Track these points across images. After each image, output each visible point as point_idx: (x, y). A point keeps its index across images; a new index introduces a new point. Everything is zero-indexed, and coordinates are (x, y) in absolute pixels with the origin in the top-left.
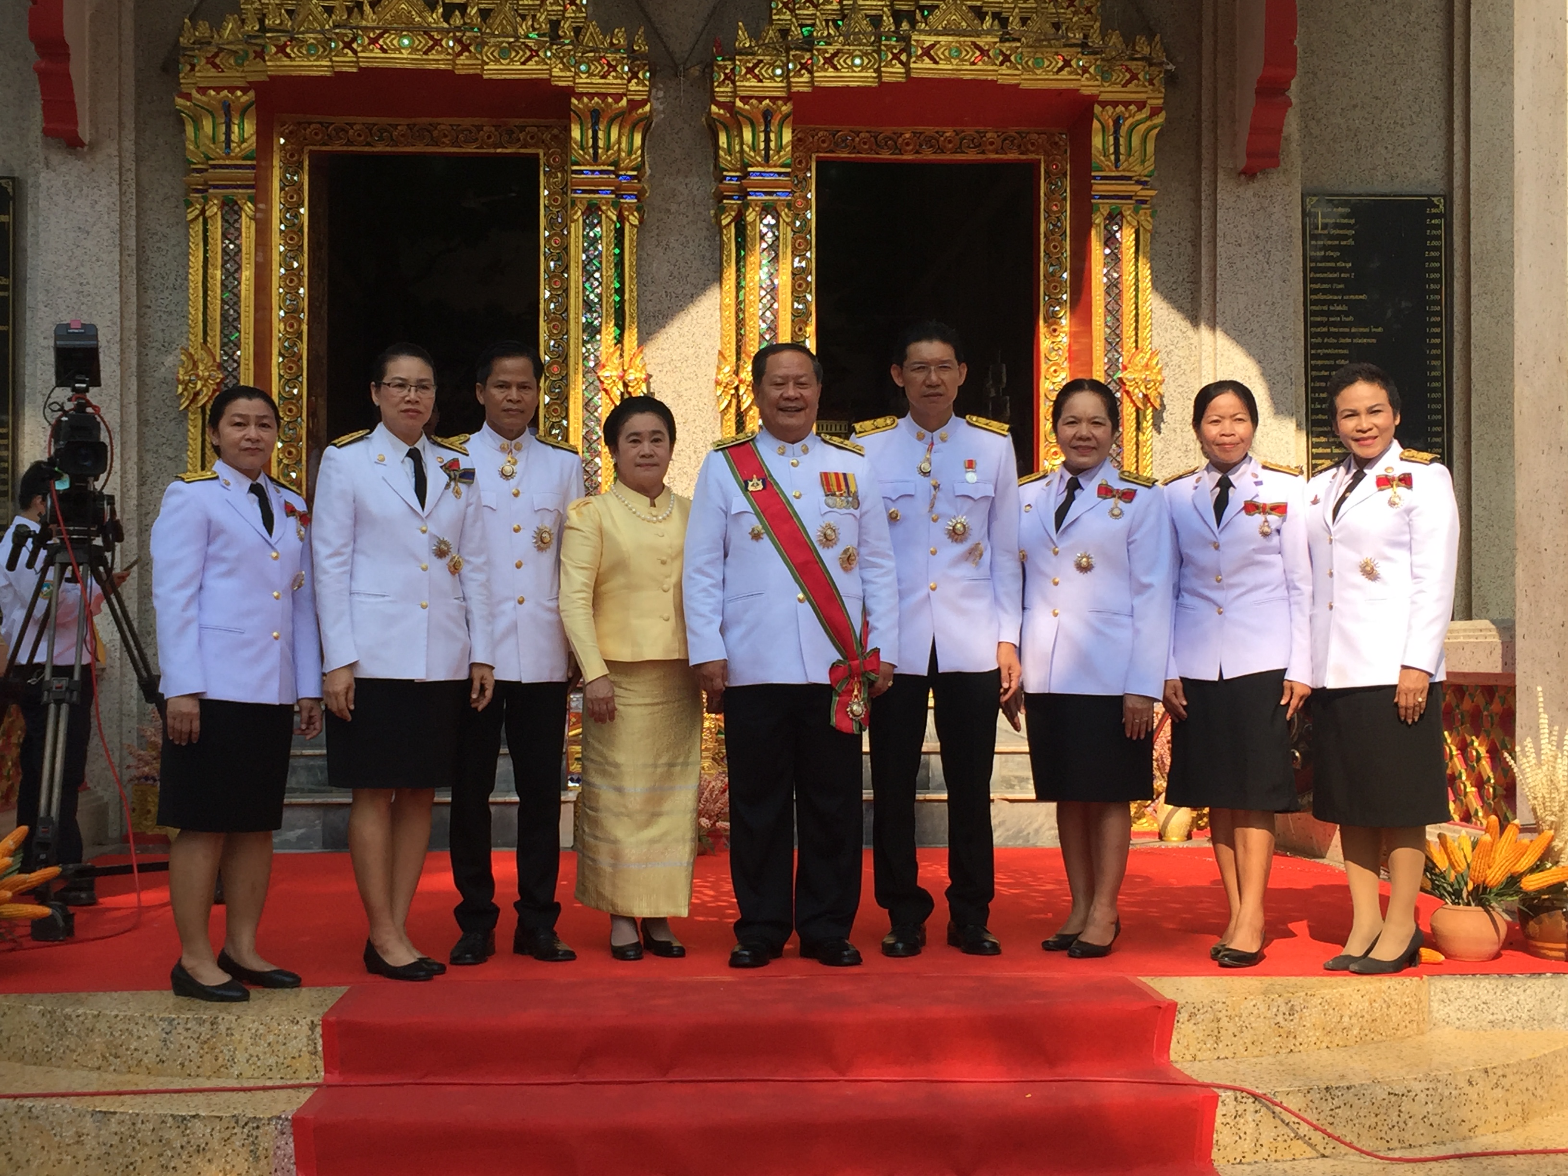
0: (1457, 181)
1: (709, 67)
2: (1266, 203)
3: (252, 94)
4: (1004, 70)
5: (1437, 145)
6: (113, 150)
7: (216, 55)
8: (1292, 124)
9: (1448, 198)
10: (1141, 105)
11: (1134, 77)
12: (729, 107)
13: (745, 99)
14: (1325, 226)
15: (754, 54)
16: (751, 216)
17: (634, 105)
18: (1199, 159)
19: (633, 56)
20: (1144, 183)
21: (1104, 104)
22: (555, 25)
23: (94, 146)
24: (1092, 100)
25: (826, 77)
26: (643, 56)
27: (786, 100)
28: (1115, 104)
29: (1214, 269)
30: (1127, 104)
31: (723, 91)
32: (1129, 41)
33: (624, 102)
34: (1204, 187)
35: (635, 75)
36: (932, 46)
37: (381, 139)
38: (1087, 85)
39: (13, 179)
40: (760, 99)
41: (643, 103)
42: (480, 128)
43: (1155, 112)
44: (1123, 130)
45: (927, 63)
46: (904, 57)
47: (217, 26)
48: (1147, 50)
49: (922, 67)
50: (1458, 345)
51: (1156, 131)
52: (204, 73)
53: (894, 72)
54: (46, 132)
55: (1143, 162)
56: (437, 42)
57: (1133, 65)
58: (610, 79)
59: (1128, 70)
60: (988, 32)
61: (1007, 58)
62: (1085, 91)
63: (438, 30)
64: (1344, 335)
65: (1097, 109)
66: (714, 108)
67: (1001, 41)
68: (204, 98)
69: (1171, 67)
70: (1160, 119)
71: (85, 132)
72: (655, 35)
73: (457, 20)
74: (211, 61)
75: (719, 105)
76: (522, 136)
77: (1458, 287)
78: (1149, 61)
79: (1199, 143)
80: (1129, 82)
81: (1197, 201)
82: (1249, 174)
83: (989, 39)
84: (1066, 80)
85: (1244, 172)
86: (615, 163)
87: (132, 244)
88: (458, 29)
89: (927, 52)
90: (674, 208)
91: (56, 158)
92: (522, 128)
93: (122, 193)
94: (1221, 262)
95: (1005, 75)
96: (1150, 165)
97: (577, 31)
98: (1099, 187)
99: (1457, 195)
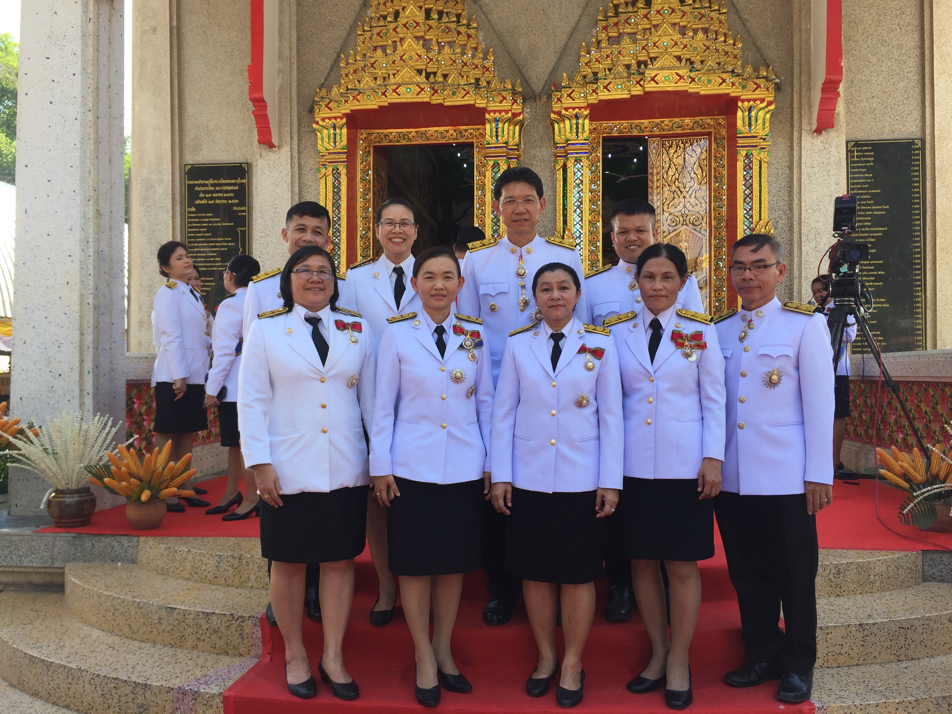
0: (928, 131)
1: (550, 97)
2: (827, 146)
3: (344, 120)
4: (692, 85)
5: (916, 114)
6: (288, 148)
7: (329, 103)
8: (841, 107)
9: (923, 141)
10: (762, 100)
11: (758, 86)
12: (559, 113)
13: (566, 109)
14: (858, 156)
15: (570, 87)
16: (569, 164)
17: (515, 115)
18: (792, 126)
19: (514, 93)
20: (764, 139)
21: (743, 101)
22: (477, 80)
23: (279, 147)
24: (736, 99)
25: (604, 95)
26: (519, 93)
27: (585, 108)
28: (749, 101)
29: (800, 180)
30: (755, 100)
31: (556, 107)
32: (756, 70)
33: (510, 115)
34: (795, 140)
35: (516, 101)
36: (656, 76)
37: (404, 139)
38: (734, 92)
39: (247, 163)
40: (574, 109)
41: (519, 114)
42: (447, 131)
43: (769, 104)
44: (753, 113)
45: (653, 84)
46: (642, 83)
47: (329, 91)
48: (765, 74)
49: (650, 87)
50: (929, 214)
51: (768, 116)
52: (325, 113)
53: (637, 91)
54: (260, 142)
55: (764, 129)
57: (758, 81)
58: (504, 103)
59: (755, 84)
60: (683, 68)
61: (693, 80)
62: (733, 95)
63: (422, 83)
64: (869, 210)
65: (740, 104)
66: (552, 115)
67: (690, 71)
68: (325, 124)
69: (777, 81)
70: (772, 107)
71: (275, 140)
72: (526, 82)
73: (432, 79)
74: (327, 106)
75: (555, 113)
77: (928, 184)
78: (766, 78)
79: (792, 118)
80: (756, 89)
81: (791, 147)
82: (818, 131)
83: (685, 71)
84: (724, 89)
85: (816, 131)
86: (506, 143)
87: (296, 190)
88: (432, 83)
89: (653, 79)
91: (264, 153)
92: (466, 131)
93: (292, 168)
94: (804, 176)
95: (692, 88)
96: (767, 130)
97: (488, 83)
98: (740, 142)
99: (928, 138)
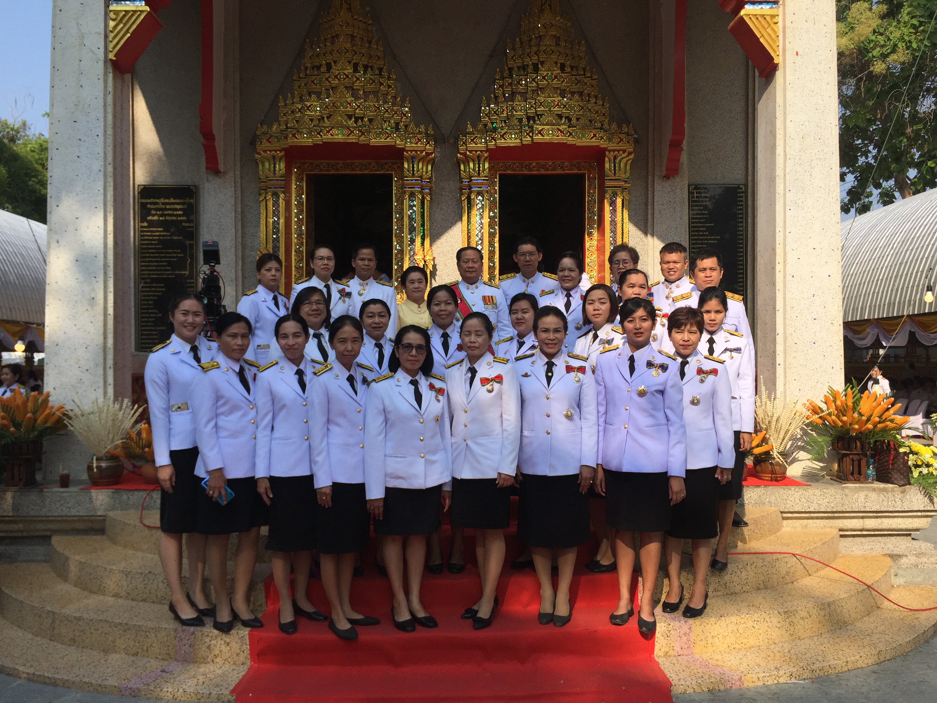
0: (750, 178)
1: (457, 139)
2: (674, 188)
3: (283, 152)
4: (570, 138)
5: (742, 165)
6: (232, 174)
7: (270, 138)
8: (684, 158)
9: (746, 185)
10: (624, 151)
11: (621, 140)
12: (464, 154)
13: (470, 151)
14: (697, 197)
15: (474, 134)
16: (473, 196)
17: (428, 154)
18: (648, 171)
19: (427, 135)
20: (626, 181)
21: (610, 151)
22: (397, 124)
23: (225, 173)
24: (605, 149)
25: (501, 143)
26: (432, 135)
27: (486, 151)
28: (614, 151)
29: (653, 214)
30: (619, 151)
31: (462, 148)
32: (620, 126)
33: (424, 153)
34: (649, 183)
35: (428, 143)
36: (542, 130)
37: (333, 168)
38: (603, 144)
39: (195, 186)
40: (476, 151)
41: (432, 153)
42: (370, 164)
43: (630, 154)
44: (617, 161)
45: (540, 136)
46: (531, 134)
47: (270, 127)
48: (626, 130)
49: (538, 138)
50: (750, 243)
51: (630, 162)
52: (265, 145)
53: (527, 140)
54: (207, 168)
55: (625, 173)
56: (352, 132)
57: (621, 136)
58: (419, 145)
59: (619, 138)
60: (563, 124)
61: (571, 134)
62: (602, 146)
63: (352, 127)
64: (705, 240)
65: (607, 153)
66: (459, 155)
67: (569, 127)
68: (266, 155)
69: (636, 136)
70: (632, 157)
71: (221, 168)
72: (436, 127)
73: (360, 123)
74: (268, 140)
75: (461, 154)
76: (386, 167)
77: (750, 220)
78: (627, 134)
79: (648, 165)
80: (620, 142)
81: (647, 188)
82: (667, 177)
83: (564, 127)
84: (594, 142)
85: (665, 177)
86: (421, 177)
87: (239, 210)
88: (360, 126)
89: (540, 132)
90: (444, 193)
91: (211, 178)
92: (386, 164)
93: (235, 191)
94: (656, 211)
95: (570, 140)
96: (628, 174)
97: (406, 126)
98: (608, 183)
99: (750, 184)
